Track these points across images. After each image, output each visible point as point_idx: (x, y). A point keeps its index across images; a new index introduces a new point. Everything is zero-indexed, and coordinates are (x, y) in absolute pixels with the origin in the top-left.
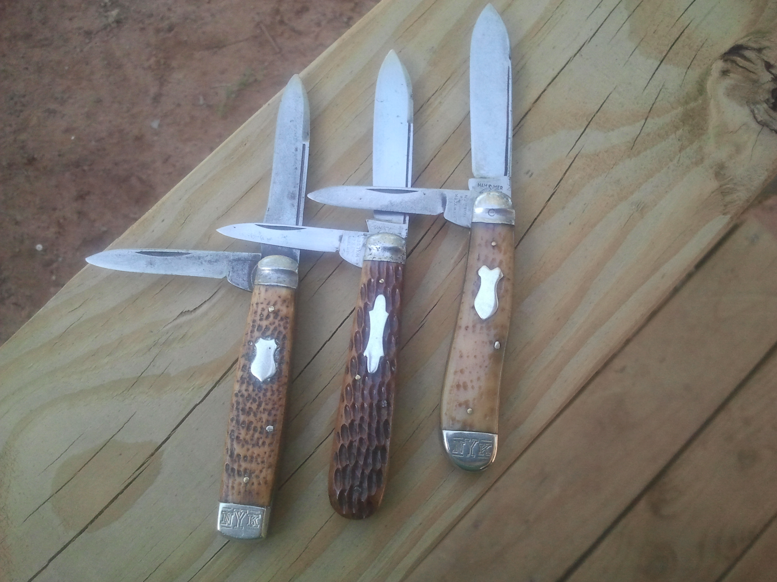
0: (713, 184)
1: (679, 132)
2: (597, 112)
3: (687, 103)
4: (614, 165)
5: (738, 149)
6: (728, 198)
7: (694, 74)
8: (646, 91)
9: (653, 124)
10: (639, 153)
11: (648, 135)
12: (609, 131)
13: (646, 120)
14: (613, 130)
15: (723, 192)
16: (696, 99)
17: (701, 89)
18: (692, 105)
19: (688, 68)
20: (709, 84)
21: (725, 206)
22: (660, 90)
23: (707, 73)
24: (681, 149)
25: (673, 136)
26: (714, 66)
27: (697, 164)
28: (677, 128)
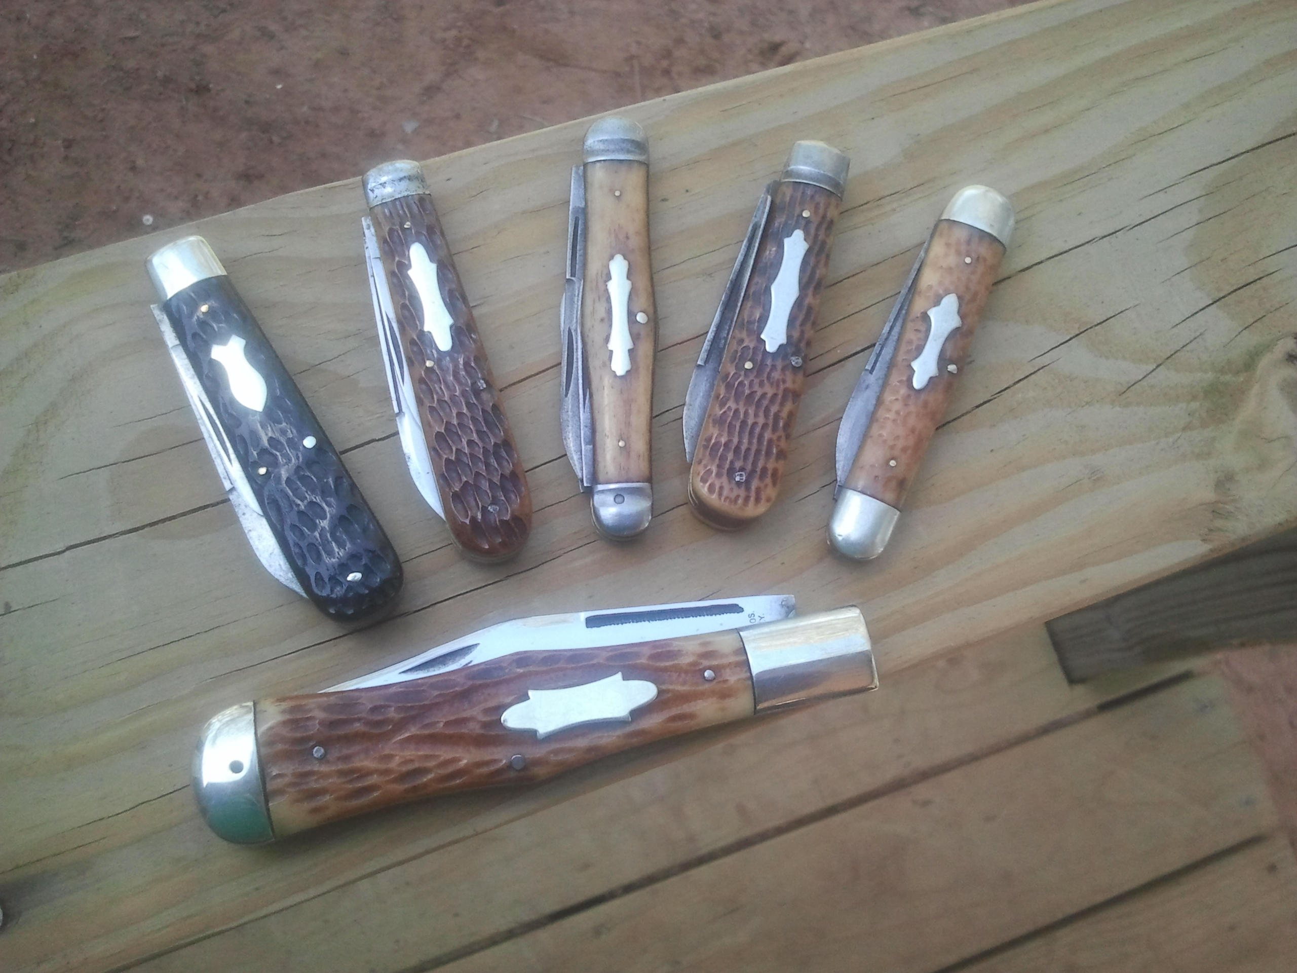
0: (1208, 495)
1: (1195, 405)
2: (1096, 326)
3: (1222, 371)
4: (1087, 403)
5: (1263, 464)
6: (1219, 523)
7: (1251, 340)
8: (1175, 330)
9: (1167, 377)
10: (1128, 405)
11: (1152, 387)
12: (1101, 357)
13: (1158, 366)
14: (1107, 358)
15: (1216, 511)
16: (1237, 373)
17: (1250, 362)
18: (1228, 378)
19: (1246, 328)
20: (1264, 362)
21: (1211, 530)
22: (1195, 338)
23: (1268, 347)
24: (1187, 428)
25: (1183, 405)
26: (1280, 343)
27: (1198, 456)
28: (1194, 398)
